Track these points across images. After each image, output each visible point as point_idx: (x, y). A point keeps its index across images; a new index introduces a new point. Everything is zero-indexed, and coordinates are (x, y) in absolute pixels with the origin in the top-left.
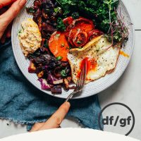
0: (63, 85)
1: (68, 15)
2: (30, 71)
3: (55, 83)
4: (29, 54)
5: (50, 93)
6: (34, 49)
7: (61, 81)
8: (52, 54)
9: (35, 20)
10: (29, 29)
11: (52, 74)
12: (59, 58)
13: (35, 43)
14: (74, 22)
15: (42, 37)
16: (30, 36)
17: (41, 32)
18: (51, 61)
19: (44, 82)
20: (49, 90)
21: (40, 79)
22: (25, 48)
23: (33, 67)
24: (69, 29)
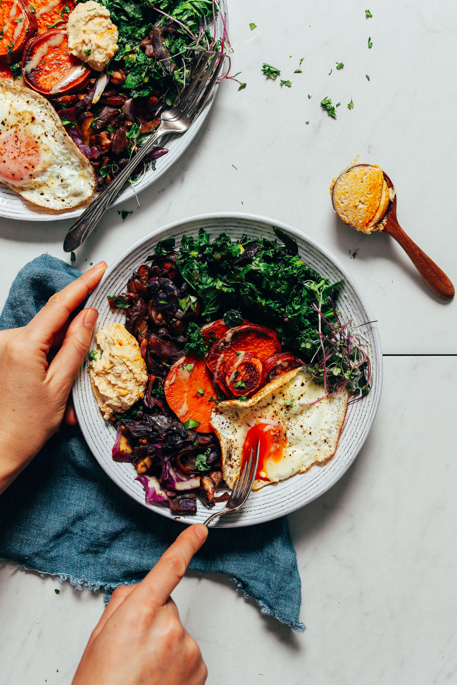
0: (200, 492)
1: (215, 317)
2: (118, 456)
3: (180, 486)
4: (114, 414)
5: (166, 512)
6: (129, 401)
7: (195, 483)
8: (172, 415)
9: (131, 327)
10: (116, 350)
11: (174, 465)
12: (192, 424)
13: (131, 385)
14: (229, 334)
15: (149, 372)
16: (119, 368)
17: (145, 357)
18: (171, 433)
19: (153, 484)
20: (163, 504)
21: (142, 478)
22: (104, 399)
23: (124, 447)
24: (217, 351)
